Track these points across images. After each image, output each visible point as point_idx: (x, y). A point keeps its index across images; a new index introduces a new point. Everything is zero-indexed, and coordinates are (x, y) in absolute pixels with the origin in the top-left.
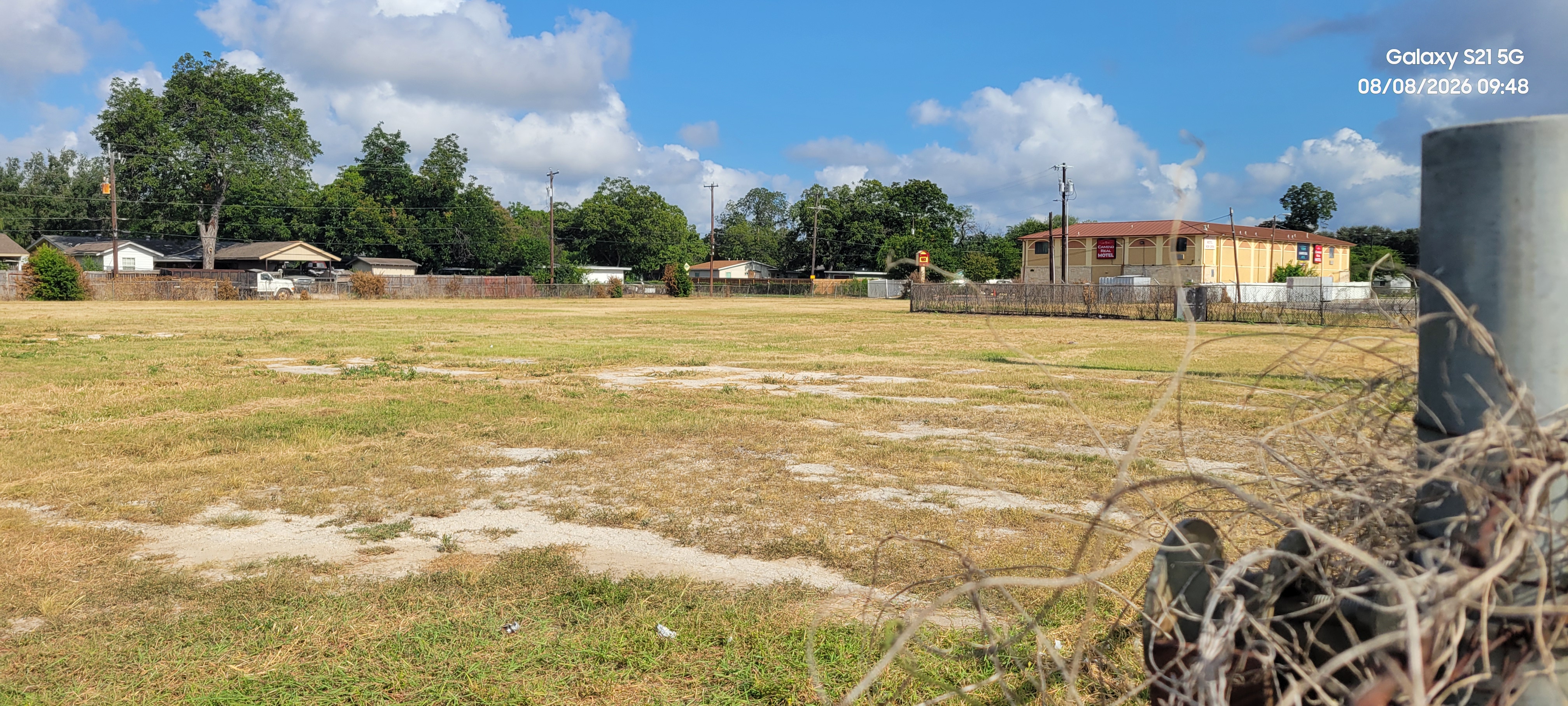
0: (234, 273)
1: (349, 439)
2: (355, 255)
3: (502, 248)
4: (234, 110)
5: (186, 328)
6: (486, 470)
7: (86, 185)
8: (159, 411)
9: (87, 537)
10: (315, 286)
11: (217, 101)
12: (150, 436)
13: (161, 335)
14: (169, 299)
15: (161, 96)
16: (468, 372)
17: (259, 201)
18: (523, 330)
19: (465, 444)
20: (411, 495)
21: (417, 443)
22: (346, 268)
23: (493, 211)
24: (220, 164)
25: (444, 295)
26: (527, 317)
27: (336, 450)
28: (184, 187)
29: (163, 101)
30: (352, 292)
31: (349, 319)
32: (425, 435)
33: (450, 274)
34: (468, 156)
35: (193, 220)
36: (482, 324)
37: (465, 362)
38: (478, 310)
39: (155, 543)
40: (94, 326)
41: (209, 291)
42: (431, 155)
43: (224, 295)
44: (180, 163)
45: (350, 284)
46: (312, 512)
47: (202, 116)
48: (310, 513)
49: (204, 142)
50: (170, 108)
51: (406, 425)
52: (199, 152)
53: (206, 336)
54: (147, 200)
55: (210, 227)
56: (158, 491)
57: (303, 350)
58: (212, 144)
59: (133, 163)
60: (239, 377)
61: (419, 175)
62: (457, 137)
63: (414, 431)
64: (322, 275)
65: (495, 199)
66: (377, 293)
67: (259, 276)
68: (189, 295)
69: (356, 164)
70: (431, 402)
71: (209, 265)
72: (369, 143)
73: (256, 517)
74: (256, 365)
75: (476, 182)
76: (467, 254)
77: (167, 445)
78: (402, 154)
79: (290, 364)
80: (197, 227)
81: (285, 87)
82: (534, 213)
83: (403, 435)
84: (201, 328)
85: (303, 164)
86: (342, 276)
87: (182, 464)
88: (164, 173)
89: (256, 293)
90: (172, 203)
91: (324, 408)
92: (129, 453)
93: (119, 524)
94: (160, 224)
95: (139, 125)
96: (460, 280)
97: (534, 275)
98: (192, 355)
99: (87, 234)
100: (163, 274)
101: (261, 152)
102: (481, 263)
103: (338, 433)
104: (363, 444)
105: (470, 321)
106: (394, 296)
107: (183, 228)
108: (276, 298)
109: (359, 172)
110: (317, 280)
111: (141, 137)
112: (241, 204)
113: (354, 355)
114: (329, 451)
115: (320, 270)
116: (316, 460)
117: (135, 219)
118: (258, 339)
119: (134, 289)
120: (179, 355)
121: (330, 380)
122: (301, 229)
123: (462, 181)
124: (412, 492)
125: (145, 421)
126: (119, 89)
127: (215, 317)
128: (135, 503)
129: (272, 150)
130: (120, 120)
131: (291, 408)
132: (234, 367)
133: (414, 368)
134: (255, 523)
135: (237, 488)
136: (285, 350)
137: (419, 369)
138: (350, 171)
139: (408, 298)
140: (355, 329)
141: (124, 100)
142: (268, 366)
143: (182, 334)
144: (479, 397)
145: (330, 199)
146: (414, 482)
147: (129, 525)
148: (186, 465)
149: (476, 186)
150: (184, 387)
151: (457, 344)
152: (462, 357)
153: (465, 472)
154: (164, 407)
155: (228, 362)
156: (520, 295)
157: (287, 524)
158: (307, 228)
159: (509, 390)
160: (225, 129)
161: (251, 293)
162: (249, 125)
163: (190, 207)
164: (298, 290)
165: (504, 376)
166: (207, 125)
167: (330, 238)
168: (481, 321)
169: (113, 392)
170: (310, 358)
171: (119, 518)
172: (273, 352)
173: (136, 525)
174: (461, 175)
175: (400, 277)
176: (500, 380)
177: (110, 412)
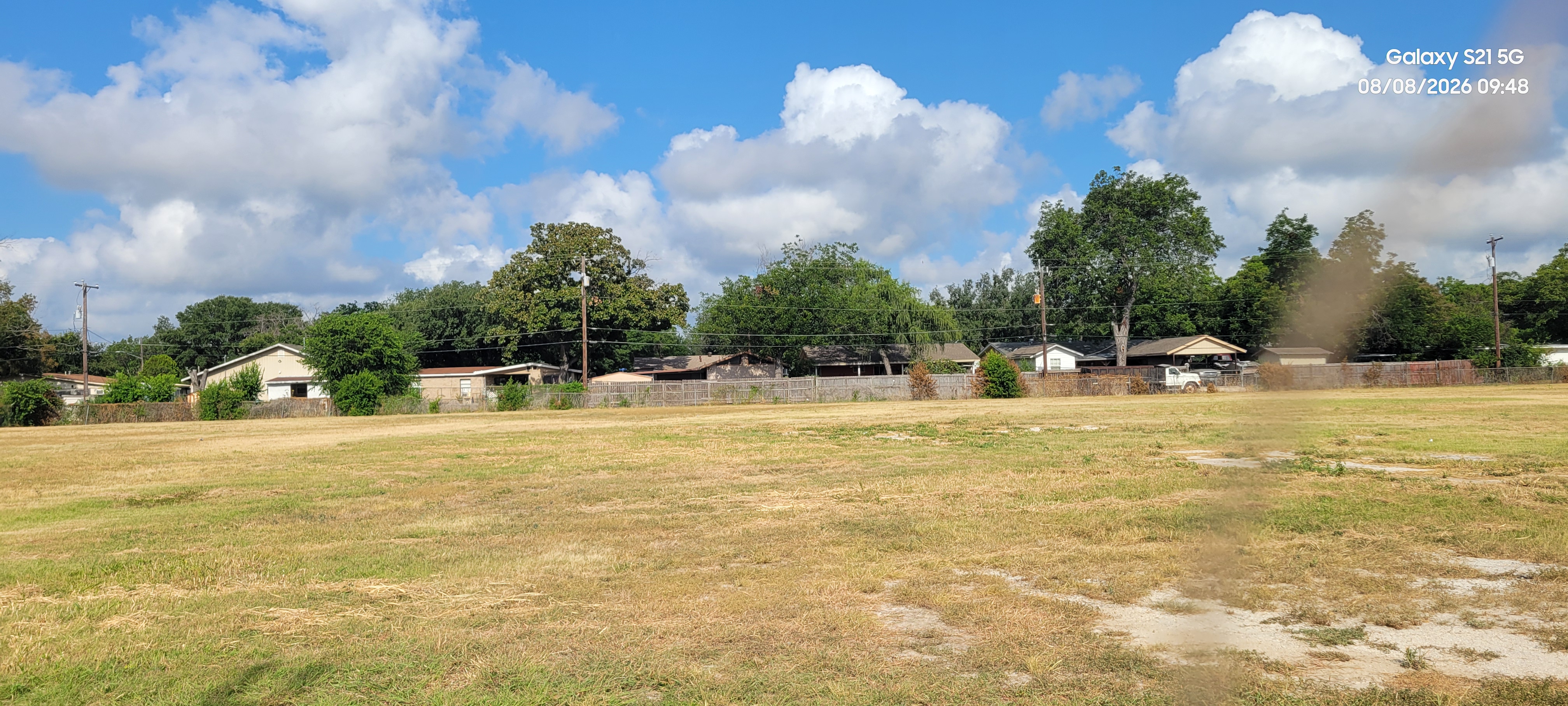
0: (1145, 369)
1: (1281, 535)
2: (1261, 346)
3: (1431, 330)
4: (1143, 216)
5: (1108, 421)
6: (1447, 580)
7: (1021, 297)
8: (1098, 498)
9: (1057, 607)
10: (1221, 379)
11: (1127, 210)
12: (1094, 520)
13: (1088, 428)
14: (1088, 394)
15: (1080, 212)
16: (1406, 469)
17: (1166, 300)
18: (1469, 422)
19: (1415, 549)
20: (1360, 601)
21: (1357, 545)
22: (1252, 360)
23: (1418, 289)
24: (1131, 268)
25: (1362, 384)
26: (1471, 406)
27: (1269, 545)
28: (1100, 292)
29: (1082, 217)
30: (1259, 383)
31: (1260, 412)
32: (1366, 536)
33: (1368, 361)
34: (1385, 232)
35: (1107, 321)
36: (1414, 415)
37: (1401, 458)
38: (1407, 400)
39: (1111, 620)
40: (1035, 420)
41: (1123, 387)
42: (1341, 236)
43: (1136, 390)
44: (1096, 270)
45: (1257, 376)
46: (1254, 607)
47: (1114, 225)
48: (1253, 608)
49: (1116, 249)
50: (1087, 222)
51: (1342, 524)
52: (1112, 258)
53: (1127, 429)
54: (1069, 306)
55: (1122, 327)
56: (1107, 571)
57: (1219, 443)
58: (1123, 251)
59: (1059, 274)
60: (1163, 468)
61: (1329, 258)
62: (1372, 213)
63: (1352, 531)
64: (1227, 368)
65: (1420, 276)
66: (1285, 384)
67: (1167, 370)
68: (1105, 391)
69: (1259, 254)
70: (1367, 500)
71: (1122, 362)
72: (1273, 231)
73: (1199, 606)
74: (1177, 457)
75: (1395, 259)
76: (1388, 338)
77: (1108, 530)
78: (1309, 237)
79: (1208, 456)
80: (1110, 326)
81: (1188, 187)
82: (1470, 288)
83: (1341, 534)
84: (1121, 421)
85: (1207, 259)
86: (1248, 367)
87: (1125, 548)
88: (1083, 281)
89: (1165, 387)
90: (1090, 307)
91: (1250, 502)
92: (1078, 534)
93: (1079, 599)
94: (1080, 326)
95: (1063, 241)
96: (1380, 367)
97: (1473, 358)
98: (1118, 447)
99: (1022, 340)
100: (1083, 372)
101: (1167, 252)
102: (1405, 347)
103: (1268, 528)
104: (1297, 541)
105: (1398, 412)
106: (1305, 387)
107: (1100, 329)
108: (1184, 392)
109: (1263, 261)
110: (1223, 373)
111: (1064, 251)
112: (1149, 303)
113: (1273, 448)
114: (1262, 546)
115: (1225, 362)
116: (1249, 554)
117: (1060, 324)
118: (1175, 432)
119: (1060, 387)
120: (1107, 447)
121: (1252, 474)
122: (1205, 323)
123: (1379, 259)
124: (1360, 596)
125: (1087, 506)
126: (1046, 210)
127: (1133, 411)
128: (1089, 581)
129: (1177, 250)
130: (1048, 238)
131: (1218, 500)
132: (1157, 459)
133: (1342, 463)
134: (1198, 611)
135: (1177, 575)
136: (1202, 442)
137: (1348, 464)
138: (1252, 261)
139: (1320, 388)
140: (1269, 422)
141: (1051, 220)
142: (1188, 458)
143: (1106, 427)
144: (1426, 497)
145: (1233, 291)
146: (1362, 587)
147: (1087, 600)
148: (1127, 549)
149: (1396, 263)
150: (1115, 476)
151: (1387, 438)
152: (1396, 452)
153: (1420, 581)
154: (1101, 494)
155: (1150, 454)
156: (1456, 381)
157: (1230, 616)
158: (1211, 322)
159: (1462, 491)
160: (1134, 235)
161: (1160, 388)
162: (1156, 228)
163: (1105, 310)
164: (1205, 383)
165: (1453, 474)
166: (1118, 234)
167: (1235, 330)
168: (1412, 412)
169: (1057, 479)
170: (1228, 451)
171: (1078, 593)
172: (1190, 444)
173: (1092, 601)
174: (1377, 254)
175: (1310, 367)
176: (1449, 479)
177: (1059, 497)
